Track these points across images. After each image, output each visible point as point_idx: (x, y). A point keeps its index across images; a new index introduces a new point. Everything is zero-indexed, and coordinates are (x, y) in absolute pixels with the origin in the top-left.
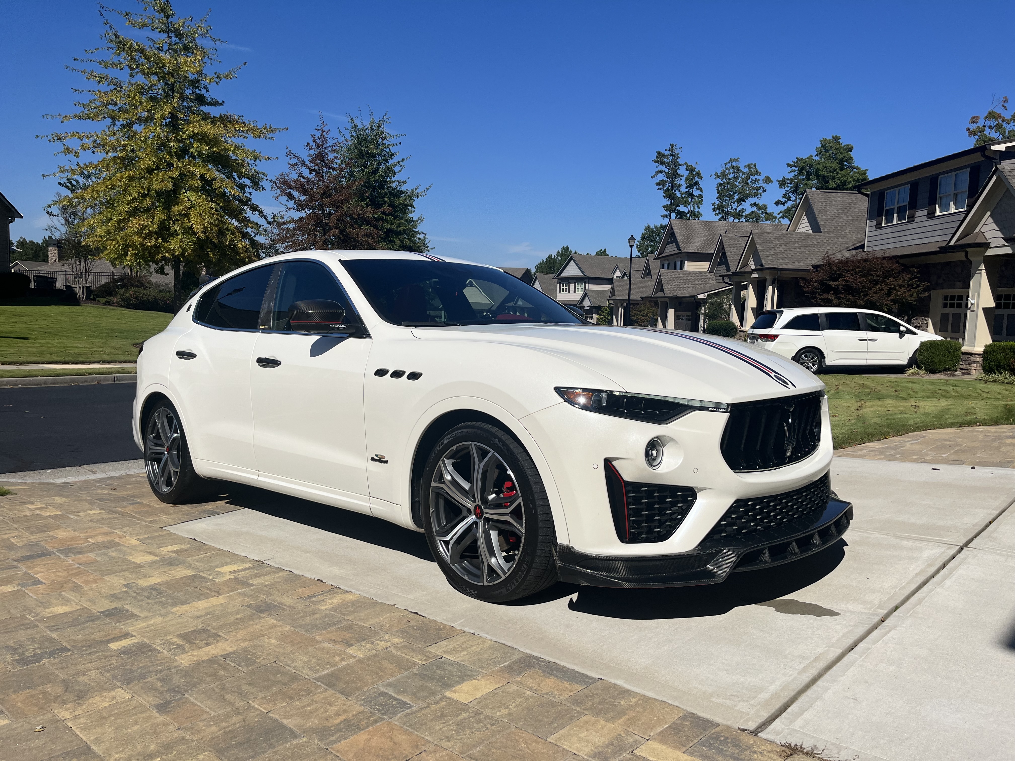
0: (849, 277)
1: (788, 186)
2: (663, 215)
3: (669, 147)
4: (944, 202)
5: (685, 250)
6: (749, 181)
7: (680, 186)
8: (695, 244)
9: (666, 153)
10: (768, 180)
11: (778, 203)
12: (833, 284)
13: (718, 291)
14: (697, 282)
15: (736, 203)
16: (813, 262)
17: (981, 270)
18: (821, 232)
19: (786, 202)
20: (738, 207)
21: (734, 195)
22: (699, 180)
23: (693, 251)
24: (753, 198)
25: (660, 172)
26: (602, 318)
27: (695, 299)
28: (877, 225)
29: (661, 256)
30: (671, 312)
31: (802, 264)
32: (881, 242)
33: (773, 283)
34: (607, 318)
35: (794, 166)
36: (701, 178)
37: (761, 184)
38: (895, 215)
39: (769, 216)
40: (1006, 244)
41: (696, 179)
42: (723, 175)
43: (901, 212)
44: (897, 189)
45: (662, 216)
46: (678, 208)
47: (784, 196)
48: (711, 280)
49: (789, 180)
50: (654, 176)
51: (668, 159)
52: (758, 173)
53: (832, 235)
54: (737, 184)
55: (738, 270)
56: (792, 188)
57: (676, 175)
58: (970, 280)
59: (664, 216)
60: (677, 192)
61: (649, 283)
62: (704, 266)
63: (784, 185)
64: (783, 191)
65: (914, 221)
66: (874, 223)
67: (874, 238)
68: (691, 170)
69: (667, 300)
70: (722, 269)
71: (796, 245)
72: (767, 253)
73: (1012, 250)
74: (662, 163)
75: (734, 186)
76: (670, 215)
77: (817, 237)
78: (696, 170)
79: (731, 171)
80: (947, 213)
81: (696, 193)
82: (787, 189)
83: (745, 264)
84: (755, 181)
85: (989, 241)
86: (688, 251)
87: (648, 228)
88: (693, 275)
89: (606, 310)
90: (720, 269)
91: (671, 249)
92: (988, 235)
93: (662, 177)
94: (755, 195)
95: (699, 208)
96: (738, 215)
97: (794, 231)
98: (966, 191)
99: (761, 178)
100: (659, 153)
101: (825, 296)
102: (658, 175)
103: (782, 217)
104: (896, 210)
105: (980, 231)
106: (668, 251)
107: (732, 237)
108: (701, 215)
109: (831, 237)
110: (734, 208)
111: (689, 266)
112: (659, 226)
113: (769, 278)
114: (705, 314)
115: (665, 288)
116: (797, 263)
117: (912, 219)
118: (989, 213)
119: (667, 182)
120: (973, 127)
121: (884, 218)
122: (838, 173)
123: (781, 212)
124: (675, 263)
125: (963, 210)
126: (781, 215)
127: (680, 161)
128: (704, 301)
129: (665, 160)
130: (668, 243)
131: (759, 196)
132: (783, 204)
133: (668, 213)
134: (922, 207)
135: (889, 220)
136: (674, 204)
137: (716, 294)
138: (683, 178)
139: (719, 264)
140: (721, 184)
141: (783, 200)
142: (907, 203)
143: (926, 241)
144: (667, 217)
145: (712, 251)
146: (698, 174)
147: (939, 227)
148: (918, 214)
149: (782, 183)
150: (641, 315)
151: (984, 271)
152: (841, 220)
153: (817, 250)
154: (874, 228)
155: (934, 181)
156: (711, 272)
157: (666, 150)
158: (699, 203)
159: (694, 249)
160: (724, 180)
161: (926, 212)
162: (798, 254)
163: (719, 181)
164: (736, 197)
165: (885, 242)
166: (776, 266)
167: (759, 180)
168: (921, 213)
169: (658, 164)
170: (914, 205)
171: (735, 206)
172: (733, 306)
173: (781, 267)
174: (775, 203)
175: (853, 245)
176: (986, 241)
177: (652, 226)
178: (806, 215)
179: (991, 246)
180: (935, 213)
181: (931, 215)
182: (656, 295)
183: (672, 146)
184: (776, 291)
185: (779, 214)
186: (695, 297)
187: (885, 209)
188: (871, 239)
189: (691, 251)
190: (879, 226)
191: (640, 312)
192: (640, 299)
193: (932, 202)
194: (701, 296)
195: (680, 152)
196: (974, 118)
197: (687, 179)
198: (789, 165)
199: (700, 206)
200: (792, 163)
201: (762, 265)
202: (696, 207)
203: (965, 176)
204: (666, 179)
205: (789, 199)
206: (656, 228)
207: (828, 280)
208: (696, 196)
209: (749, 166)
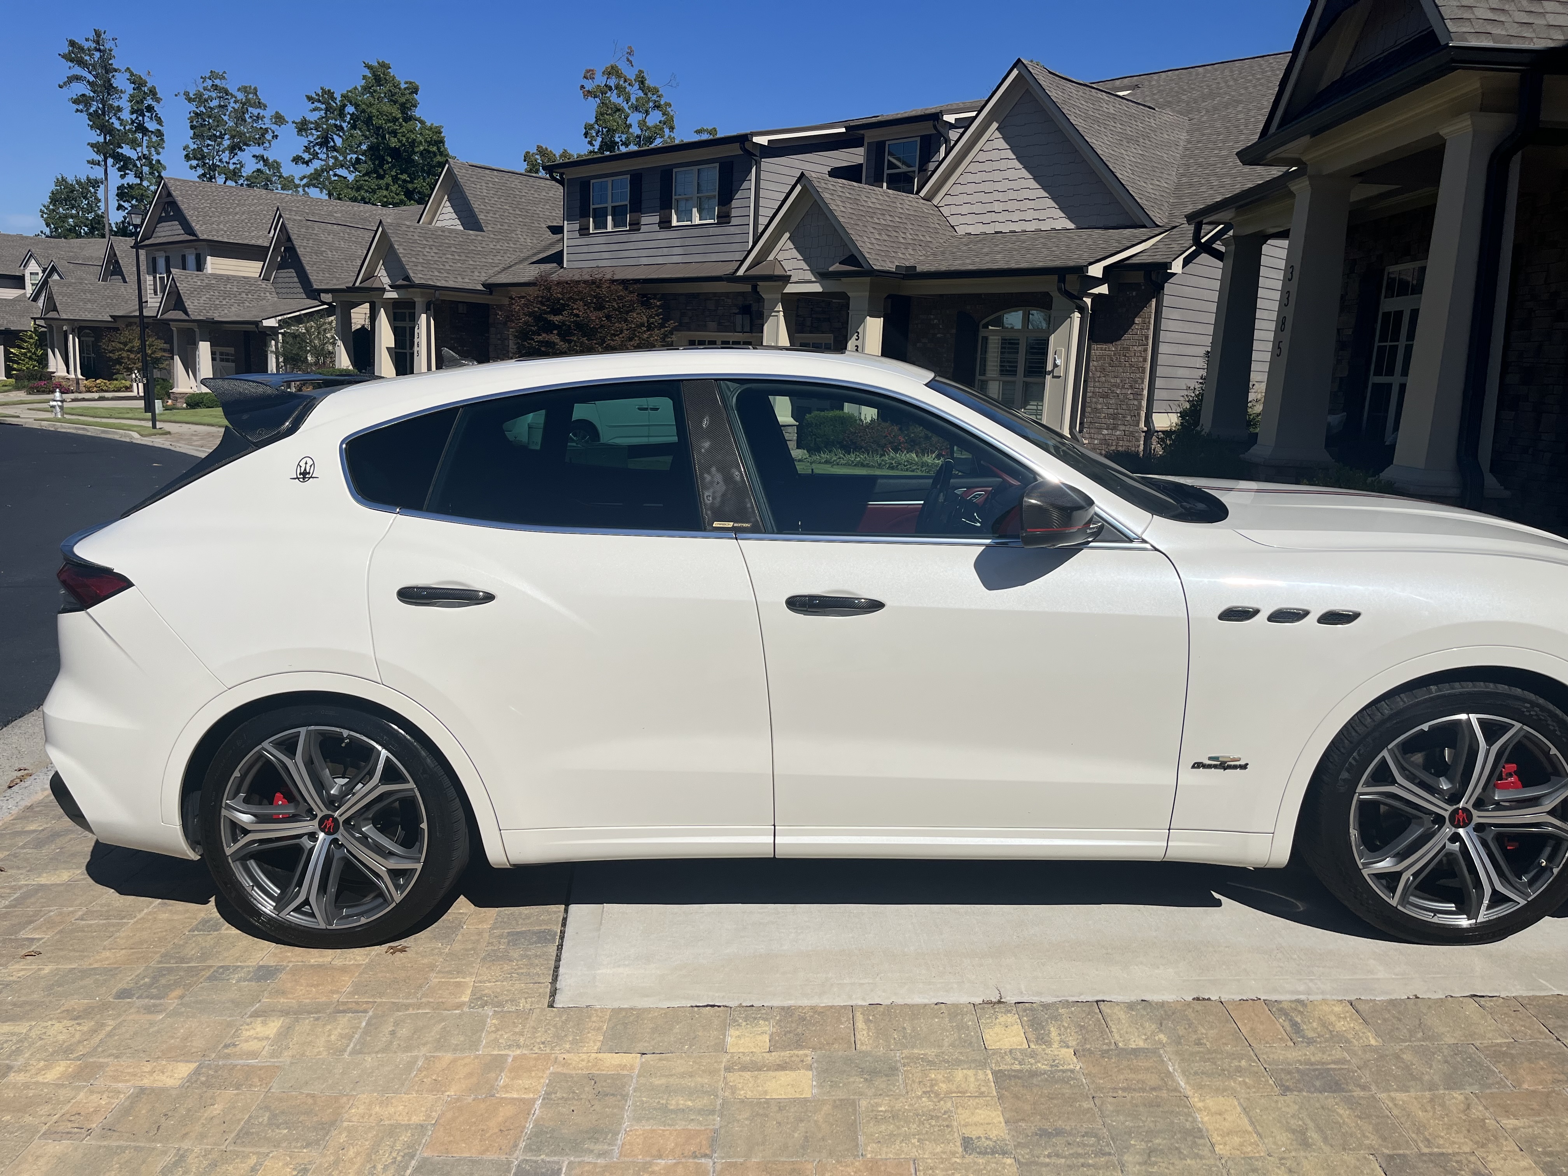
0: (579, 308)
1: (313, 135)
2: (90, 159)
3: (92, 35)
4: (682, 204)
5: (205, 237)
6: (247, 116)
7: (119, 109)
8: (221, 226)
9: (86, 45)
10: (279, 119)
11: (297, 160)
12: (556, 319)
13: (298, 313)
14: (244, 295)
15: (227, 152)
16: (483, 279)
17: (779, 312)
18: (482, 231)
19: (310, 161)
20: (230, 159)
21: (222, 137)
22: (154, 104)
23: (220, 239)
24: (257, 147)
25: (78, 78)
26: (25, 354)
27: (257, 326)
28: (580, 229)
29: (147, 242)
30: (204, 349)
31: (467, 280)
32: (590, 256)
33: (427, 310)
34: (35, 353)
35: (319, 101)
36: (158, 100)
37: (267, 123)
38: (610, 218)
39: (288, 184)
40: (814, 279)
41: (149, 101)
42: (200, 99)
43: (619, 214)
44: (610, 180)
45: (89, 162)
46: (119, 150)
47: (307, 149)
48: (268, 294)
49: (312, 123)
50: (65, 83)
51: (91, 56)
52: (260, 105)
53: (500, 237)
54: (226, 118)
55: (357, 284)
56: (318, 137)
57: (109, 88)
58: (763, 325)
59: (92, 162)
60: (113, 120)
61: (123, 289)
62: (252, 269)
63: (306, 130)
64: (304, 141)
65: (639, 230)
66: (577, 227)
67: (578, 249)
68: (138, 83)
69: (194, 326)
70: (289, 275)
71: (453, 249)
72: (414, 259)
73: (822, 287)
74: (81, 63)
75: (220, 122)
76: (105, 161)
77: (480, 238)
78: (149, 85)
79: (214, 95)
80: (689, 223)
81: (151, 126)
82: (311, 138)
83: (370, 276)
84: (258, 117)
85: (789, 273)
86: (210, 238)
87: (62, 182)
88: (235, 283)
89: (31, 337)
90: (284, 275)
91: (169, 232)
92: (787, 265)
93: (81, 89)
94: (260, 142)
95: (158, 154)
96: (234, 175)
97: (430, 223)
98: (715, 197)
99: (268, 113)
100: (72, 43)
101: (544, 337)
102: (74, 85)
103: (308, 185)
104: (610, 210)
105: (775, 259)
106: (163, 234)
107: (301, 221)
108: (165, 168)
109: (498, 241)
110: (224, 160)
111: (214, 265)
112: (83, 179)
113: (419, 301)
114: (277, 354)
115: (188, 304)
116: (460, 279)
117: (635, 226)
118: (787, 235)
119: (92, 99)
120: (589, 85)
121: (591, 219)
122: (401, 126)
123: (304, 177)
124: (184, 257)
125: (712, 221)
126: (305, 181)
127: (115, 63)
128: (273, 331)
129: (87, 58)
130: (161, 220)
131: (267, 145)
132: (307, 163)
133: (100, 158)
134: (651, 211)
135: (601, 224)
136: (111, 142)
137: (298, 320)
138: (125, 97)
139: (281, 267)
140: (196, 114)
141: (306, 156)
142: (627, 203)
143: (660, 260)
144: (99, 164)
145: (266, 244)
146: (153, 92)
147: (678, 242)
148: (645, 220)
149: (302, 127)
150: (128, 351)
151: (782, 314)
152: (506, 214)
153: (484, 260)
154: (577, 234)
155: (666, 176)
156: (266, 279)
157: (87, 40)
158: (158, 146)
159: (222, 236)
160: (202, 109)
161: (657, 219)
162: (459, 265)
163: (192, 107)
164: (226, 143)
165: (596, 256)
166: (431, 283)
167: (264, 117)
168: (650, 220)
169: (72, 65)
170: (637, 206)
171: (226, 156)
172: (340, 343)
173: (438, 284)
174: (293, 161)
175: (535, 254)
176: (784, 273)
177: (71, 180)
178: (449, 200)
179: (793, 279)
180: (670, 222)
181: (665, 224)
182: (166, 316)
183: (98, 34)
184: (432, 322)
185: (301, 180)
186: (257, 324)
187: (592, 207)
188: (572, 250)
189: (215, 238)
190: (585, 232)
191: (125, 344)
192: (110, 319)
193: (665, 204)
194: (266, 323)
195: (113, 47)
196: (588, 71)
197: (132, 98)
198: (309, 98)
199: (161, 150)
200: (314, 96)
201: (407, 278)
202: (153, 153)
203: (713, 174)
204: (92, 94)
205: (315, 155)
206: (79, 182)
207: (549, 313)
208: (152, 132)
209: (244, 90)
